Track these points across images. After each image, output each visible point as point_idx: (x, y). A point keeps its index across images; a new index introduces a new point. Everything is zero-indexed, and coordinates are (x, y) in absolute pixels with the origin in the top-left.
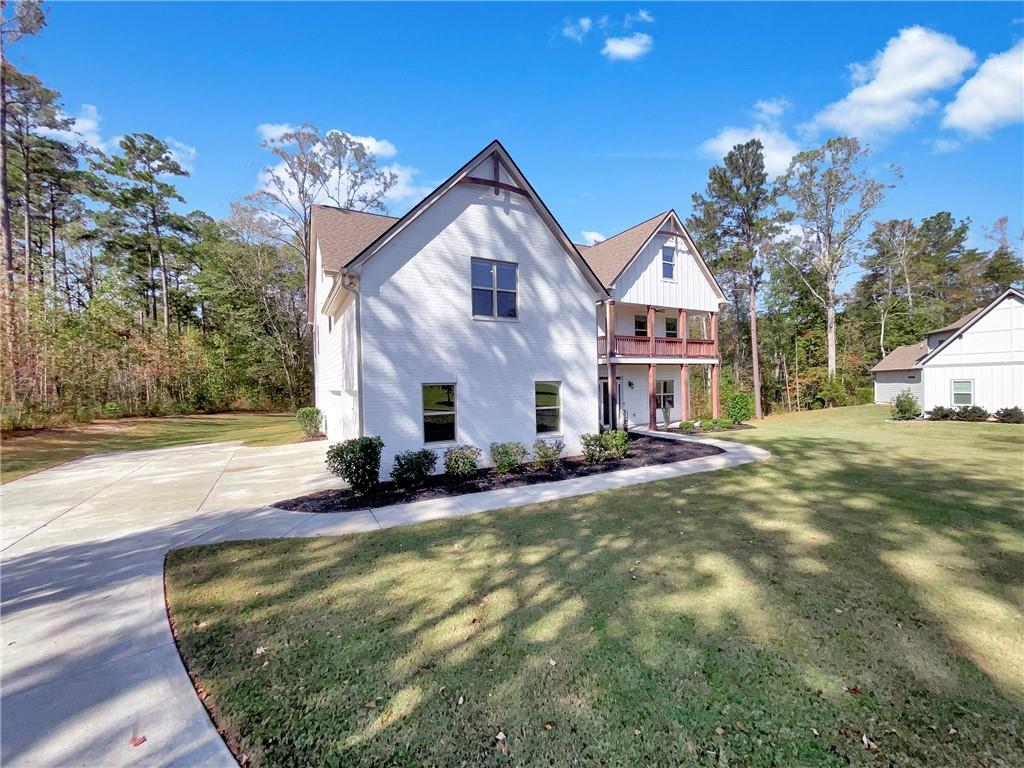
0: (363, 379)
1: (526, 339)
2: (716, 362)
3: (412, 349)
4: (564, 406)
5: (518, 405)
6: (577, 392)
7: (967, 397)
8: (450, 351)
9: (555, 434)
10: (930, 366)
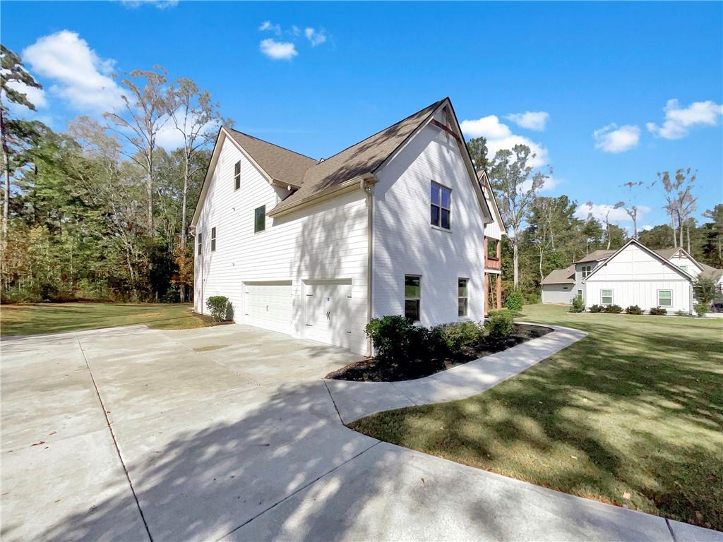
0: (374, 268)
1: (455, 245)
2: (500, 272)
3: (401, 246)
4: (471, 296)
5: (451, 295)
6: (475, 286)
7: (609, 300)
8: (420, 251)
9: (465, 317)
10: (590, 281)
